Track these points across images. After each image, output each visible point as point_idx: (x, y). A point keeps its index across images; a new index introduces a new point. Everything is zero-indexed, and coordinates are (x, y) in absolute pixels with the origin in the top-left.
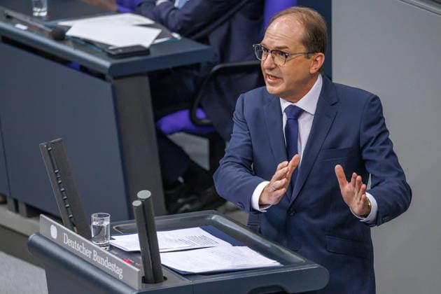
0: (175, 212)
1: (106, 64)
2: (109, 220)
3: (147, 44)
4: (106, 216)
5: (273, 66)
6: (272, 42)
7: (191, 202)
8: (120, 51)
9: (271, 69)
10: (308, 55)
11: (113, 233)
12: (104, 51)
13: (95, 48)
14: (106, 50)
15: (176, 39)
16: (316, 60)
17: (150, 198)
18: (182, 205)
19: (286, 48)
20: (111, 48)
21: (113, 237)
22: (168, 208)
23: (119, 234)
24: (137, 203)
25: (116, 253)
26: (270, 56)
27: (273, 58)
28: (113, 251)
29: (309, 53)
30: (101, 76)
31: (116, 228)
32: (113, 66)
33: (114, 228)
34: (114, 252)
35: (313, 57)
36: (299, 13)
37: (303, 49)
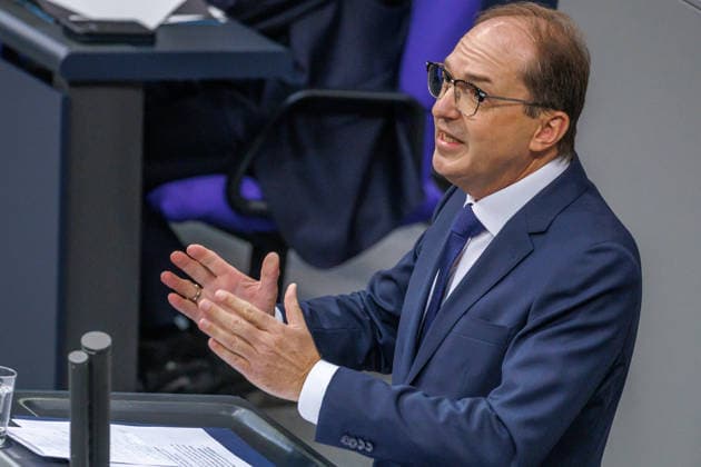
0: (158, 388)
1: (60, 50)
2: (13, 383)
3: (151, 20)
4: (8, 374)
5: (453, 114)
6: (464, 63)
7: (193, 374)
8: (93, 28)
9: (448, 120)
10: (532, 109)
11: (19, 412)
12: (57, 22)
13: (39, 13)
14: (63, 21)
15: (215, 20)
16: (548, 125)
17: (107, 349)
18: (175, 375)
19: (486, 80)
20: (73, 18)
21: (15, 421)
22: (142, 376)
23: (30, 417)
24: (77, 357)
25: (16, 456)
26: (451, 90)
27: (457, 97)
28: (9, 451)
29: (536, 104)
30: (44, 75)
31: (26, 403)
32: (71, 58)
33: (21, 401)
34: (12, 453)
35: (544, 116)
36: (534, 17)
37: (523, 93)
